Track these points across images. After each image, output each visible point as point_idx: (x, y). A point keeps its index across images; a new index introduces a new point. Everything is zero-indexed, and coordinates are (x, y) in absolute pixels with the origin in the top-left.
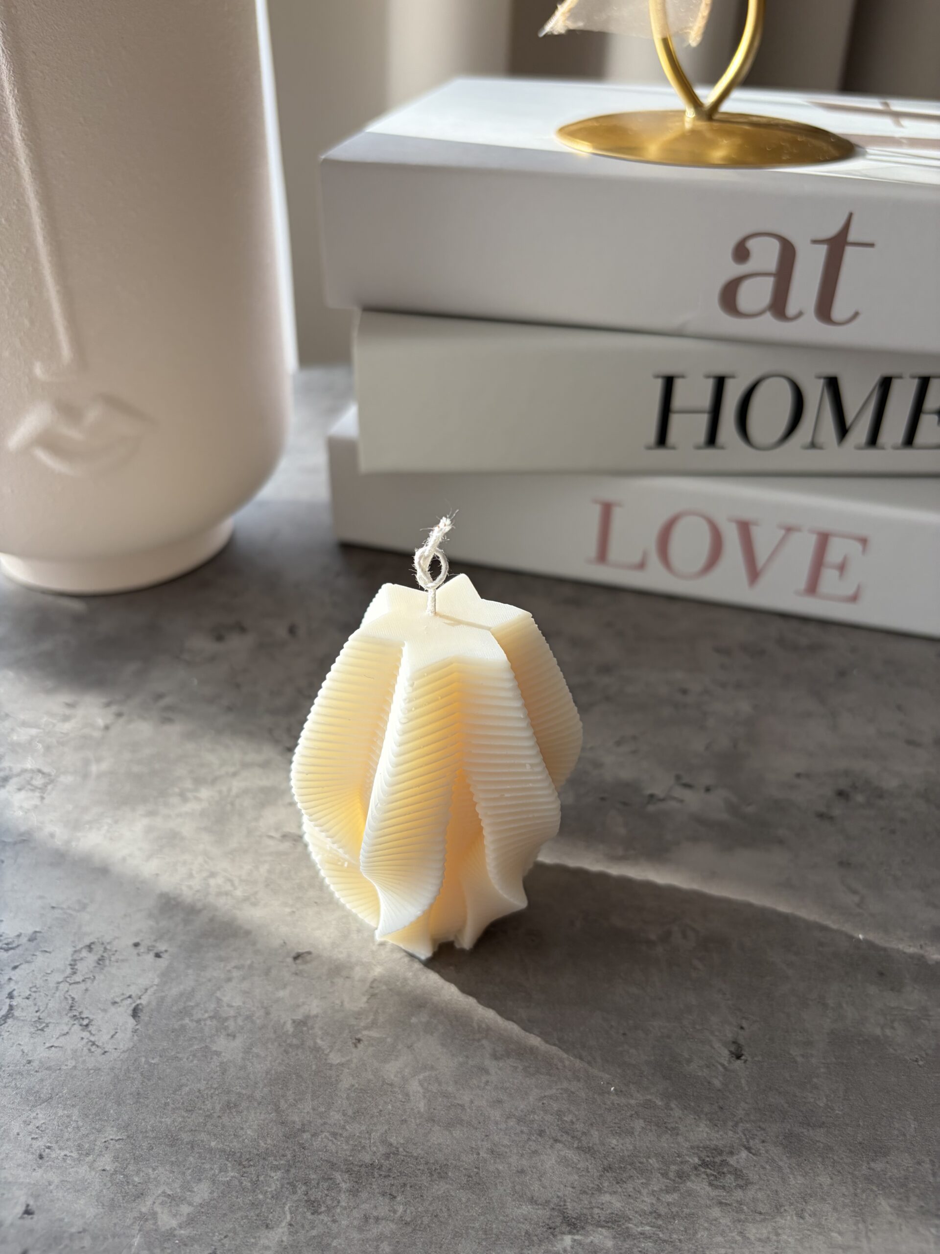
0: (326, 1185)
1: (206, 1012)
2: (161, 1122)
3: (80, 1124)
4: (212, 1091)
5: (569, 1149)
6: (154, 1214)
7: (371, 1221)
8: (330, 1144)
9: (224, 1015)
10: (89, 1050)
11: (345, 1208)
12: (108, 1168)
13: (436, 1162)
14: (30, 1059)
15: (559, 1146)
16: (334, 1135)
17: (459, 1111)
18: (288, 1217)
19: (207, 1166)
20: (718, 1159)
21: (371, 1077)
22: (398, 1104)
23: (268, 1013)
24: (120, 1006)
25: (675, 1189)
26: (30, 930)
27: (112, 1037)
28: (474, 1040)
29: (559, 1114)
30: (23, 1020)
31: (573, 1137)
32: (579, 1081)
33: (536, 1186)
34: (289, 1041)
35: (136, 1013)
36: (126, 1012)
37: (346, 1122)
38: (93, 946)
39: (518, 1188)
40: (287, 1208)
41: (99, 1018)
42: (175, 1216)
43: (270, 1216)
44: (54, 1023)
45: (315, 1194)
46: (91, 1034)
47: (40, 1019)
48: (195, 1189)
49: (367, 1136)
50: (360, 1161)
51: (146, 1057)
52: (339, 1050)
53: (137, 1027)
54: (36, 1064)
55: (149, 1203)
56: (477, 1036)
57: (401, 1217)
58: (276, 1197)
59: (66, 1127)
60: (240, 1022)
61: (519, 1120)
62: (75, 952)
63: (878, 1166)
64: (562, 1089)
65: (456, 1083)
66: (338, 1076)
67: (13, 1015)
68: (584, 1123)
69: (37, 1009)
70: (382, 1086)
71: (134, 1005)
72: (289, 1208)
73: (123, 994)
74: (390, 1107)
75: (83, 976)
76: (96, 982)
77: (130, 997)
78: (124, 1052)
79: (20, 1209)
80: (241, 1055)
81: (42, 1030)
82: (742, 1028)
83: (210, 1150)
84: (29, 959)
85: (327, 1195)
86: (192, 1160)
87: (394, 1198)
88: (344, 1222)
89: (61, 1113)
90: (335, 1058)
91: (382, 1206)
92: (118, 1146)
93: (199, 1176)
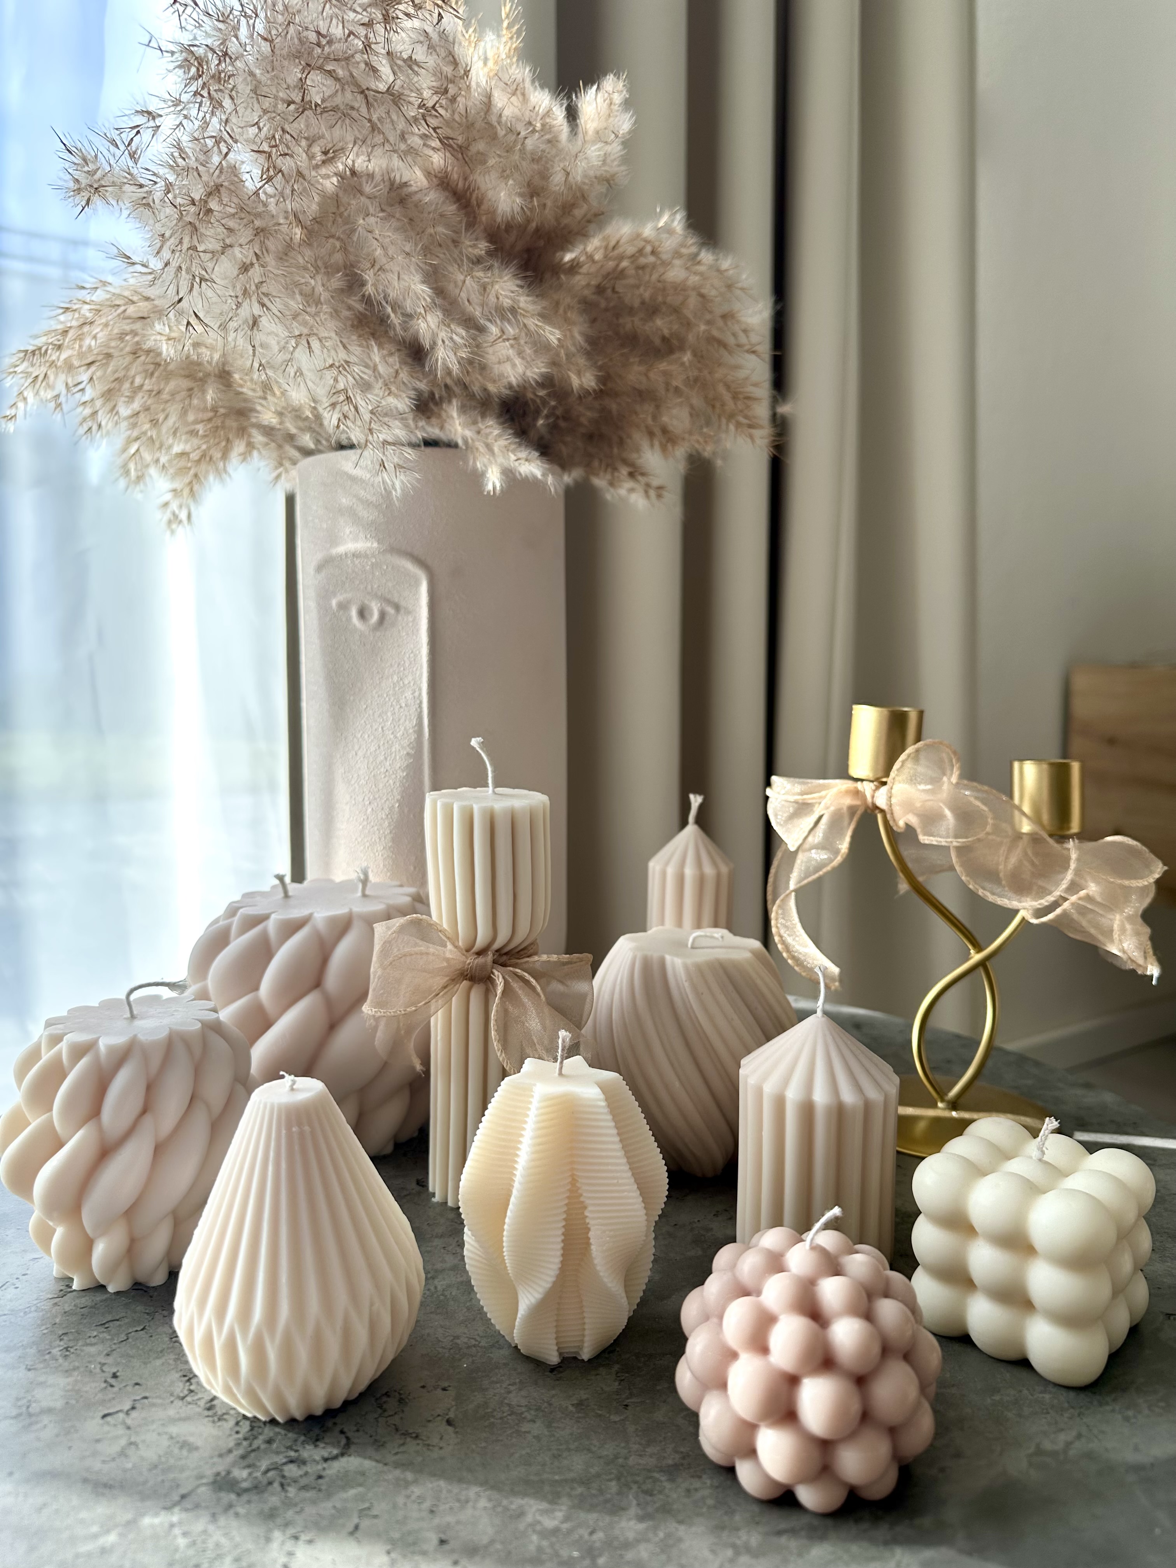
0: (650, 1480)
2: (511, 1474)
3: (450, 1488)
4: (537, 1452)
6: (539, 1522)
8: (640, 1461)
11: (671, 1489)
12: (488, 1505)
14: (385, 1462)
16: (641, 1456)
18: (634, 1502)
19: (559, 1489)
23: (550, 1405)
27: (441, 1438)
34: (576, 1415)
35: (449, 1422)
36: (441, 1424)
38: (388, 1394)
40: (631, 1497)
41: (422, 1431)
42: (554, 1518)
43: (622, 1503)
45: (648, 1486)
47: (376, 1441)
48: (560, 1502)
51: (475, 1444)
54: (391, 1465)
55: (530, 1516)
58: (619, 1493)
59: (441, 1491)
60: (533, 1412)
63: (997, 1397)
66: (623, 1426)
67: (353, 1443)
69: (369, 1436)
71: (445, 1419)
73: (432, 1415)
75: (393, 1411)
76: (406, 1413)
77: (439, 1415)
78: (456, 1445)
79: (435, 1542)
80: (545, 1430)
83: (556, 1481)
85: (655, 1486)
86: (547, 1488)
87: (700, 1477)
88: (675, 1496)
89: (430, 1486)
90: (615, 1418)
91: (697, 1484)
92: (488, 1493)
93: (557, 1495)
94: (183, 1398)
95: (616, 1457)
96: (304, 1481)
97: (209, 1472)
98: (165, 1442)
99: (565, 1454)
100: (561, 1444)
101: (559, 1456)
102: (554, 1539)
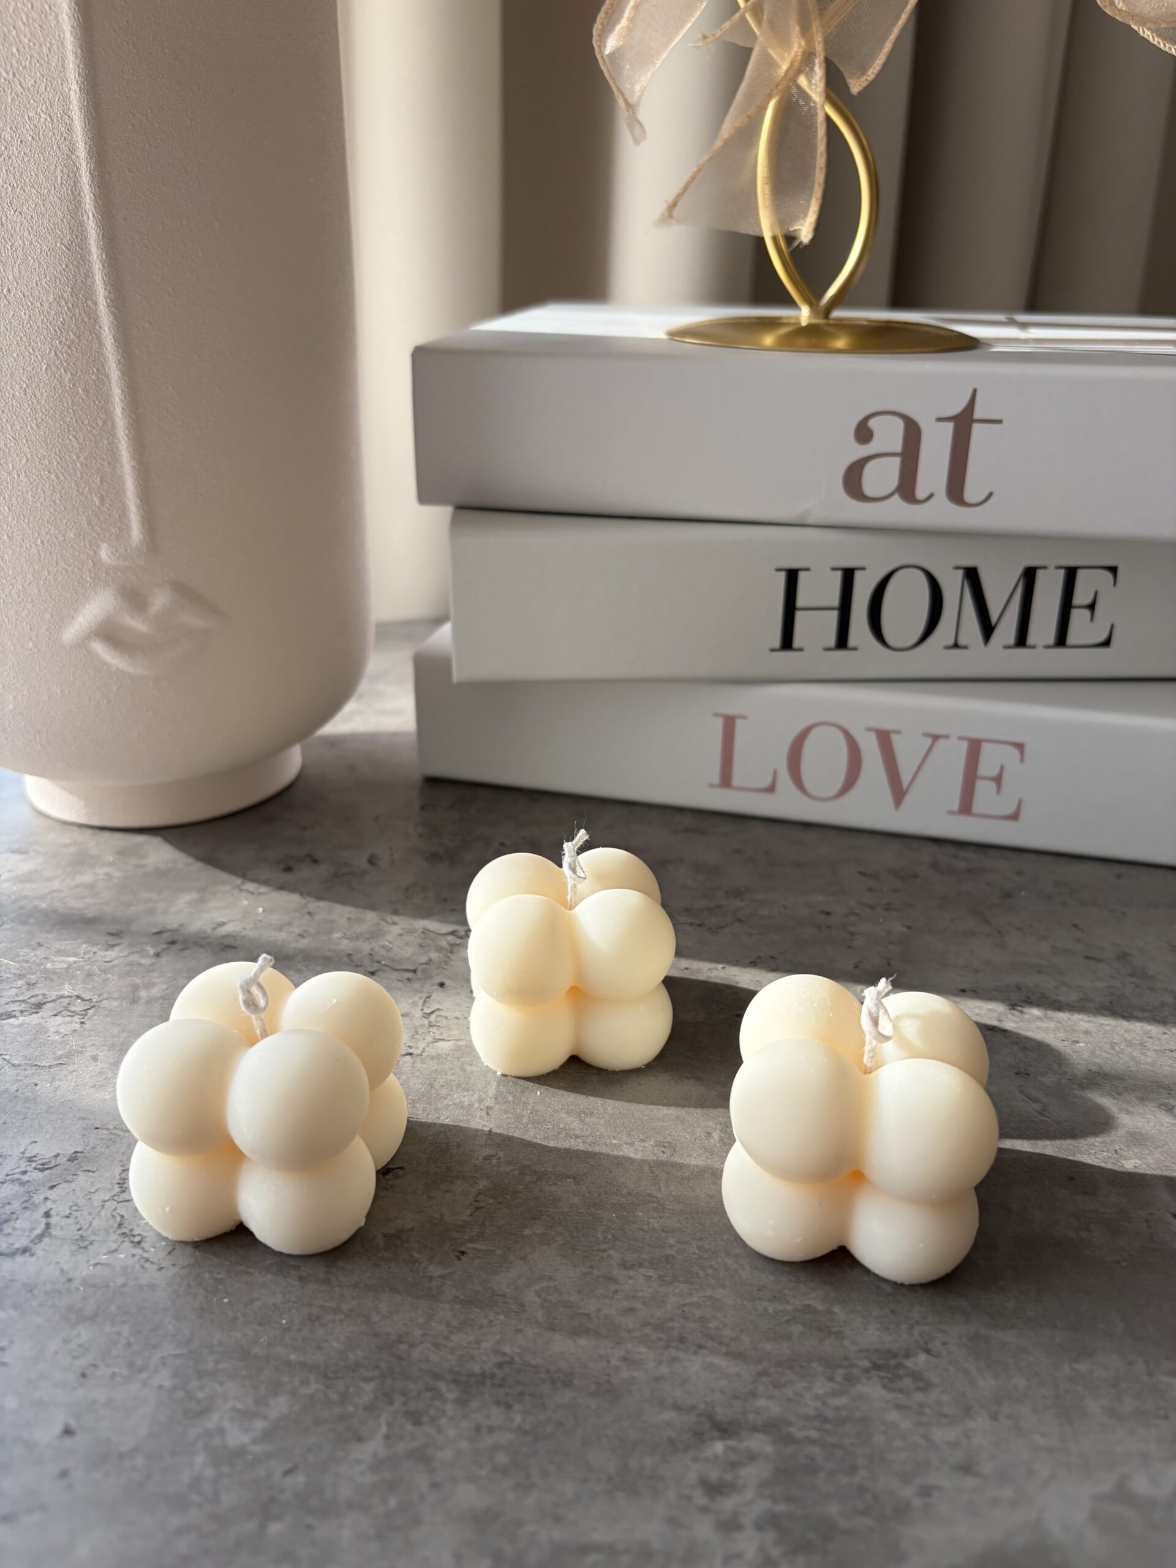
0: (428, 1395)
2: (230, 1336)
3: (132, 1340)
5: (716, 1355)
6: (222, 1432)
7: (484, 1430)
8: (432, 1354)
10: (142, 1267)
11: (452, 1418)
12: (166, 1383)
13: (558, 1371)
14: (72, 1276)
15: (704, 1352)
16: (436, 1345)
17: (585, 1320)
18: (384, 1429)
19: (285, 1379)
20: (892, 1362)
21: (479, 1289)
25: (843, 1393)
26: (69, 1150)
27: (169, 1253)
28: (599, 1250)
29: (703, 1321)
30: (62, 1239)
31: (720, 1344)
32: (724, 1287)
33: (678, 1392)
37: (451, 1332)
39: (657, 1394)
40: (383, 1419)
41: (153, 1235)
42: (247, 1430)
43: (364, 1428)
44: (99, 1241)
45: (419, 1404)
46: (144, 1251)
47: (82, 1237)
48: (273, 1402)
49: (476, 1346)
50: (468, 1370)
51: (210, 1273)
52: (440, 1263)
54: (77, 1281)
55: (215, 1417)
57: (519, 1426)
58: (370, 1408)
59: (115, 1344)
61: (656, 1328)
62: (124, 1171)
64: (705, 1297)
65: (579, 1292)
66: (439, 1288)
67: (50, 1235)
68: (732, 1329)
69: (79, 1228)
70: (493, 1296)
72: (385, 1420)
74: (502, 1317)
78: (184, 1267)
79: (58, 1429)
83: (289, 1363)
84: (69, 1178)
85: (430, 1406)
86: (267, 1372)
87: (508, 1406)
88: (452, 1433)
89: (108, 1329)
90: (435, 1270)
91: (497, 1415)
92: (178, 1361)
93: (276, 1388)
99: (328, 1318)
101: (318, 1318)
102: (226, 1469)
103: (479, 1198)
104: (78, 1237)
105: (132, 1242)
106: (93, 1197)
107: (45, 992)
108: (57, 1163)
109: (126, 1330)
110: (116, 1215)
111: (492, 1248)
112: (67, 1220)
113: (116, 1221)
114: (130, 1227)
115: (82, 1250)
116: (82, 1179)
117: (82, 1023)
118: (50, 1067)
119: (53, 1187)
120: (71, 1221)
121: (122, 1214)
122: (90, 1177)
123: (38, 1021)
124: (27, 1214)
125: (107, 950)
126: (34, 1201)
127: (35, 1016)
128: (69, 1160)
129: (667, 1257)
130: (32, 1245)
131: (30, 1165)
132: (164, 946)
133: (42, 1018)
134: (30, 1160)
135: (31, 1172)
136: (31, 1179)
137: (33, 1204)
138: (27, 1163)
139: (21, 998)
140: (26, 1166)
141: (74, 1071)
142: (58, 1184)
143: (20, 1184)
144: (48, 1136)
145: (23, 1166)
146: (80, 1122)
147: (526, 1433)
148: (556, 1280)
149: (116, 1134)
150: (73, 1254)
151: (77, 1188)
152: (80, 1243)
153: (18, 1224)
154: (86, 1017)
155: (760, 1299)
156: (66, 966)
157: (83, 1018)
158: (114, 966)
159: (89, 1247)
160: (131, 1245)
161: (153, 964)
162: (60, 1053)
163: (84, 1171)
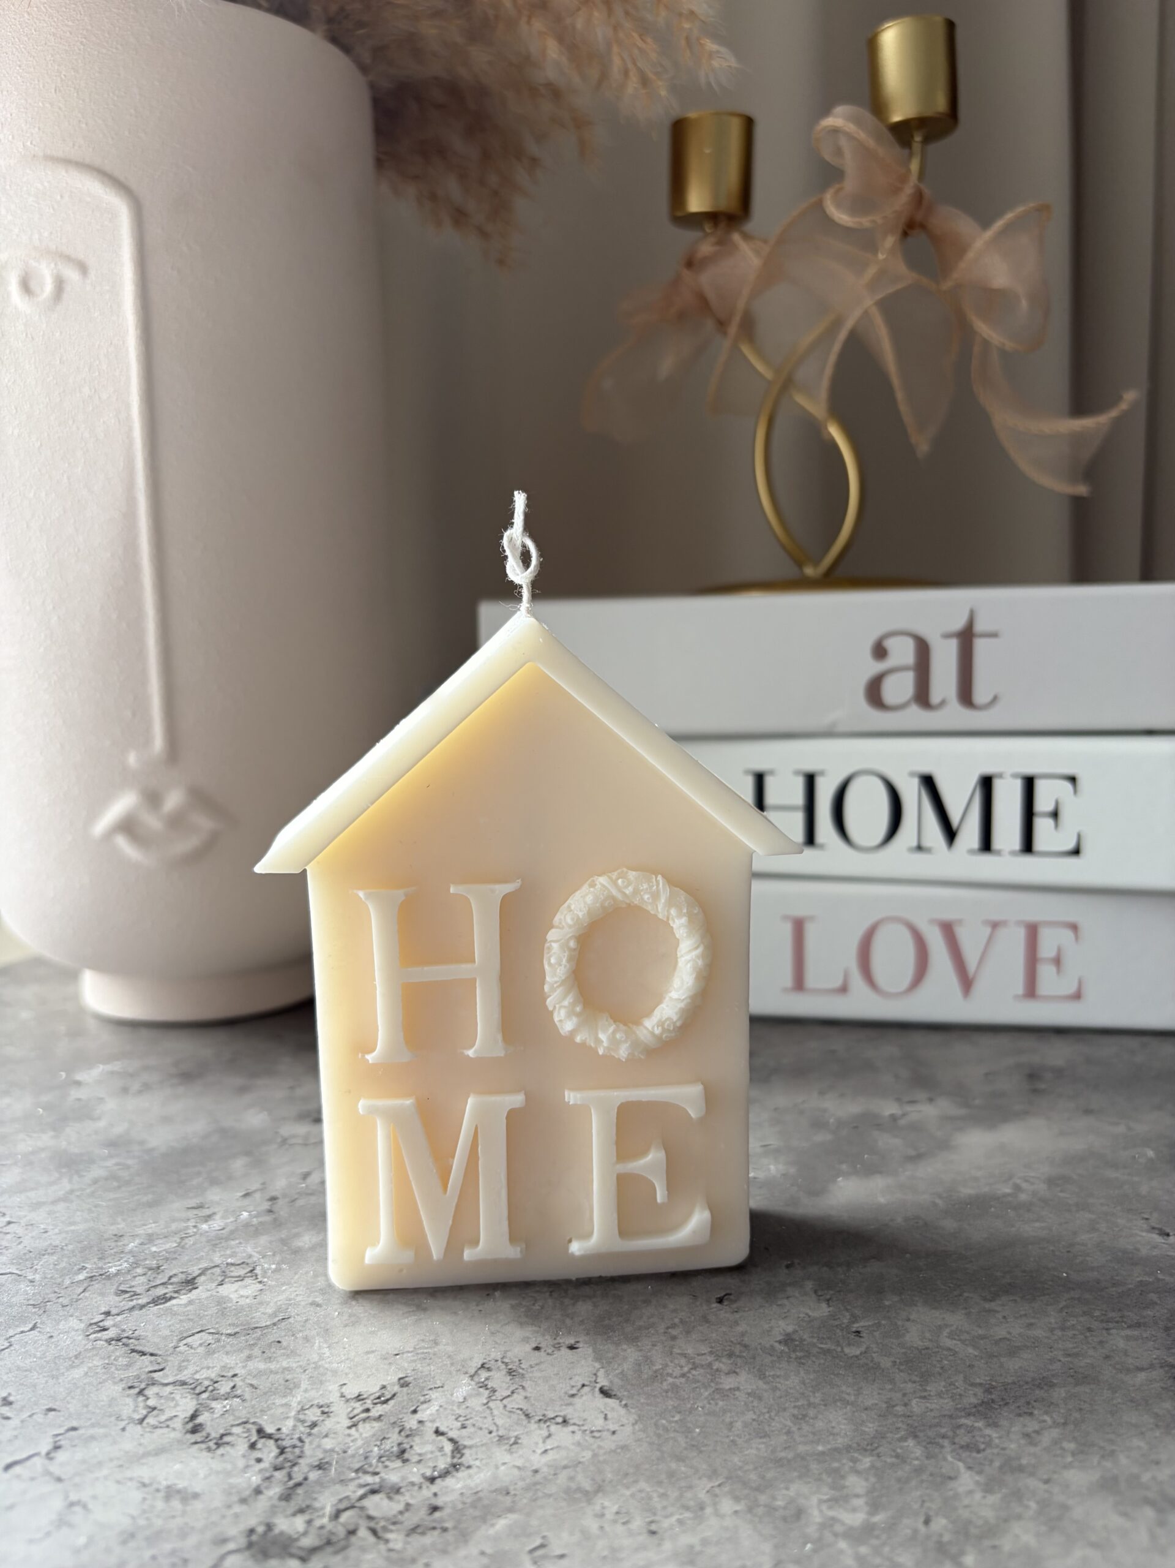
0: (962, 1431)
1: (681, 1367)
2: (746, 1455)
3: (661, 1491)
4: (767, 1416)
5: (1122, 1329)
6: (833, 1519)
7: (1033, 1435)
8: (928, 1405)
9: (703, 1363)
10: (594, 1437)
11: (1000, 1438)
12: (738, 1508)
13: (1034, 1379)
14: (534, 1468)
15: (1113, 1331)
16: (924, 1398)
17: (1008, 1343)
18: (961, 1464)
19: (836, 1465)
21: (904, 1350)
22: (950, 1358)
23: (746, 1346)
24: (582, 1396)
26: (391, 1378)
27: (606, 1418)
28: (956, 1296)
29: (1085, 1313)
30: (482, 1445)
31: (1117, 1322)
32: (1073, 1289)
33: (1130, 1360)
34: (793, 1356)
35: (605, 1392)
36: (595, 1397)
37: (922, 1386)
38: (486, 1366)
39: (1117, 1366)
40: (950, 1458)
41: (568, 1412)
42: (854, 1510)
43: (944, 1470)
44: (523, 1434)
45: (963, 1439)
46: (579, 1425)
47: (501, 1437)
48: (847, 1484)
49: (952, 1387)
50: (970, 1404)
51: (664, 1419)
52: (849, 1345)
53: (624, 1402)
54: (545, 1469)
55: (816, 1513)
56: (956, 1293)
57: (1054, 1422)
58: (930, 1456)
59: (650, 1498)
60: (726, 1361)
61: (1063, 1329)
62: (472, 1377)
64: (1069, 1299)
65: (980, 1327)
66: (872, 1361)
67: (465, 1447)
68: (1114, 1311)
69: (487, 1431)
70: (920, 1352)
71: (597, 1390)
72: (952, 1457)
73: (573, 1387)
74: (946, 1362)
75: (507, 1389)
76: (529, 1390)
77: (583, 1385)
78: (633, 1425)
80: (761, 1383)
81: (515, 1443)
82: (1147, 1219)
83: (823, 1453)
84: (422, 1399)
85: (974, 1437)
86: (814, 1466)
87: (1031, 1414)
88: (1013, 1446)
89: (628, 1493)
90: (852, 1351)
91: (1029, 1423)
92: (726, 1489)
93: (837, 1474)
94: (141, 1421)
95: (890, 1405)
96: (410, 1520)
97: (235, 1531)
98: (136, 1495)
99: (812, 1412)
100: (797, 1400)
101: (805, 1416)
102: (875, 1542)
103: (820, 1293)
104: (497, 1438)
105: (557, 1424)
106: (468, 1405)
107: (181, 1270)
108: (393, 1393)
109: (642, 1485)
110: (514, 1410)
111: (876, 1322)
112: (464, 1430)
113: (518, 1414)
114: (540, 1413)
115: (514, 1446)
116: (434, 1395)
117: (260, 1282)
118: (274, 1324)
119: (415, 1412)
120: (471, 1429)
121: (517, 1407)
122: (444, 1391)
123: (204, 1295)
124: (417, 1439)
125: (206, 1221)
126: (410, 1428)
127: (194, 1292)
128: (402, 1386)
129: (1010, 1284)
130: (455, 1461)
131: (365, 1403)
132: (270, 1203)
133: (209, 1291)
134: (359, 1398)
135: (373, 1407)
136: (380, 1413)
137: (411, 1430)
138: (360, 1403)
139: (158, 1282)
140: (362, 1405)
141: (306, 1321)
142: (417, 1407)
143: (375, 1420)
144: (350, 1376)
145: (359, 1407)
146: (371, 1356)
147: (1065, 1424)
148: (952, 1325)
149: (423, 1353)
150: (510, 1451)
151: (442, 1404)
152: (506, 1442)
153: (417, 1449)
154: (258, 1277)
155: (1107, 1288)
156: (175, 1245)
157: (257, 1279)
158: (232, 1232)
159: (520, 1441)
160: (559, 1426)
161: (275, 1220)
162: (270, 1311)
163: (431, 1389)
